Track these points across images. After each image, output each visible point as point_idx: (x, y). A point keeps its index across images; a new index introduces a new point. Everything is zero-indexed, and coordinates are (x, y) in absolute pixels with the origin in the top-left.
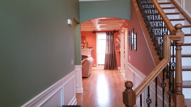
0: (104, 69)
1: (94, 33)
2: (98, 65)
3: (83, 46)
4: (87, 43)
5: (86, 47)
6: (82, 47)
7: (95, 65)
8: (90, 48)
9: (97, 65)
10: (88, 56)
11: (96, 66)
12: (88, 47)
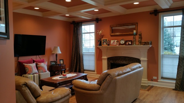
0: (175, 89)
1: (156, 15)
2: (162, 78)
3: (131, 41)
4: (140, 35)
5: (137, 43)
6: (130, 43)
7: (155, 78)
8: (146, 43)
9: (160, 77)
10: (141, 59)
11: (156, 80)
12: (141, 43)
